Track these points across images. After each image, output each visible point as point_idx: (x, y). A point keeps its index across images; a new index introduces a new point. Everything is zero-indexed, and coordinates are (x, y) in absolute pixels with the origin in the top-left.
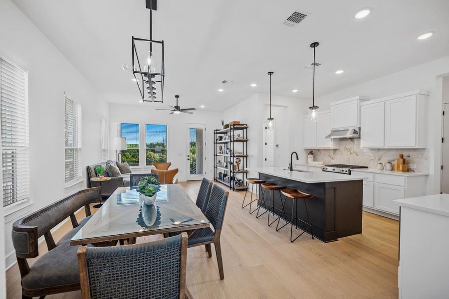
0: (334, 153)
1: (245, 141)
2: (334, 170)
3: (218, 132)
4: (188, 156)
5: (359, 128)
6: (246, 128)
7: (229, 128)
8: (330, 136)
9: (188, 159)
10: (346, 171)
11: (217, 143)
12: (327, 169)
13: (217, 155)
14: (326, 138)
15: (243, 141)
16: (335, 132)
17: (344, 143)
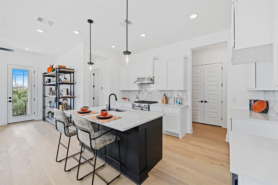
0: (139, 93)
1: (72, 84)
2: (140, 105)
3: (46, 75)
4: (10, 98)
5: (153, 77)
6: (73, 72)
7: (55, 72)
8: (136, 82)
9: (10, 101)
10: (147, 106)
11: (45, 85)
12: (135, 105)
13: (45, 96)
14: (134, 83)
15: (71, 84)
16: (139, 79)
17: (144, 86)
